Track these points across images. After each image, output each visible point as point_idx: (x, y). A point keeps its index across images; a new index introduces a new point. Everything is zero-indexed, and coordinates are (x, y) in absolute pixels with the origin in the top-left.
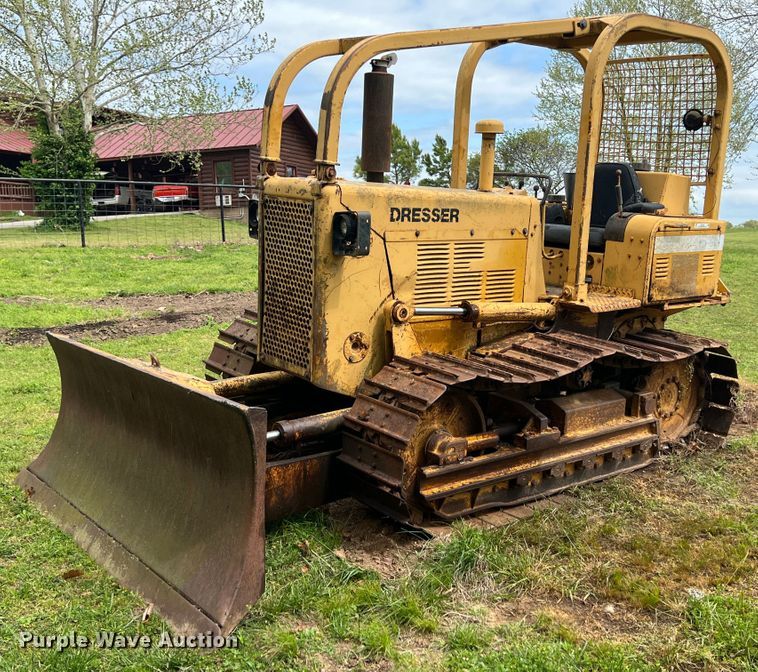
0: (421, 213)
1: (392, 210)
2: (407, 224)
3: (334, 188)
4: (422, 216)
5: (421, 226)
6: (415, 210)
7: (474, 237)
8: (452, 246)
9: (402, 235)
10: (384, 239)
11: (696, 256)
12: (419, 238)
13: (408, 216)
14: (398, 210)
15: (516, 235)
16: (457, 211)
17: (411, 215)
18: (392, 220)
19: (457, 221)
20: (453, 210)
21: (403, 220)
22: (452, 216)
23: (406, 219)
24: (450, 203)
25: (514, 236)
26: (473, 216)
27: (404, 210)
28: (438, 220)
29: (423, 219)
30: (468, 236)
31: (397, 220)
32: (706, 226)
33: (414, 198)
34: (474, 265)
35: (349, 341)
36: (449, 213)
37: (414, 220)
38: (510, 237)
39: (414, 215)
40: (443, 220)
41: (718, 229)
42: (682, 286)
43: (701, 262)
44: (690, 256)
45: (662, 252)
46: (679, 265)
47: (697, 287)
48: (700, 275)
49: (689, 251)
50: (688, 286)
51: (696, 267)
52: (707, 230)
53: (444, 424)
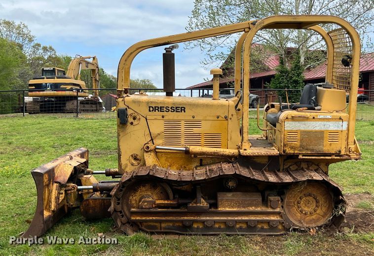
0: (164, 108)
1: (150, 107)
2: (157, 113)
3: (121, 99)
4: (165, 110)
5: (165, 113)
6: (161, 107)
7: (195, 119)
9: (156, 117)
10: (146, 119)
11: (322, 132)
12: (164, 118)
13: (158, 110)
14: (152, 107)
15: (220, 118)
16: (185, 108)
17: (159, 109)
18: (150, 111)
19: (185, 112)
20: (181, 108)
21: (155, 111)
22: (181, 110)
23: (157, 111)
25: (219, 119)
27: (155, 107)
28: (174, 111)
29: (166, 111)
30: (192, 119)
31: (153, 111)
32: (329, 117)
33: (161, 103)
34: (196, 130)
35: (131, 157)
36: (180, 109)
37: (161, 111)
38: (217, 119)
39: (161, 109)
40: (177, 112)
41: (340, 119)
42: (311, 147)
43: (326, 135)
44: (316, 132)
45: (291, 129)
46: (307, 136)
47: (324, 148)
48: (326, 142)
49: (314, 129)
50: (316, 148)
51: (322, 138)
52: (330, 119)
53: (152, 194)
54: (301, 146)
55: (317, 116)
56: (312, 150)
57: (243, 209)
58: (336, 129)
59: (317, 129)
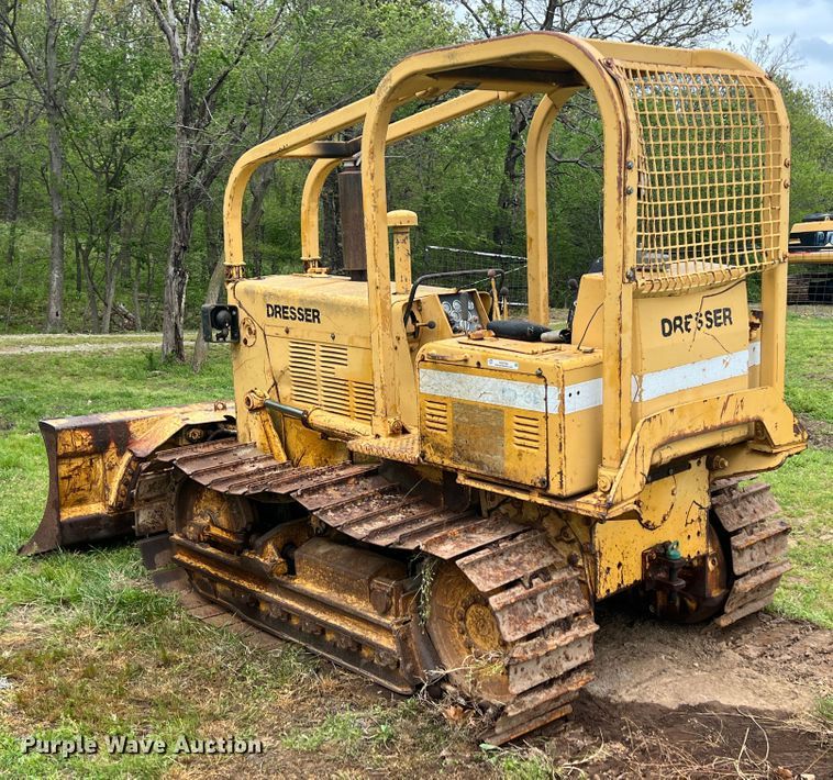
0: (289, 311)
1: (268, 306)
2: (278, 321)
4: (290, 314)
5: (290, 323)
6: (284, 307)
7: (335, 341)
8: (318, 348)
9: (276, 330)
10: (264, 332)
11: (498, 412)
12: (289, 335)
13: (279, 313)
17: (282, 312)
18: (269, 315)
19: (319, 322)
20: (314, 311)
21: (276, 317)
22: (314, 316)
23: (278, 315)
24: (311, 303)
26: (332, 317)
27: (276, 306)
28: (303, 319)
29: (291, 318)
30: (331, 340)
31: (272, 316)
32: (512, 366)
34: (339, 371)
36: (311, 313)
37: (284, 317)
39: (284, 312)
40: (307, 320)
41: (540, 375)
42: (477, 454)
43: (510, 423)
44: (486, 409)
45: (432, 392)
46: (467, 420)
47: (506, 465)
48: (511, 445)
49: (481, 400)
50: (487, 458)
51: (499, 431)
52: (516, 373)
53: (219, 509)
54: (456, 446)
55: (485, 358)
56: (480, 464)
57: (334, 597)
58: (530, 407)
59: (488, 400)
